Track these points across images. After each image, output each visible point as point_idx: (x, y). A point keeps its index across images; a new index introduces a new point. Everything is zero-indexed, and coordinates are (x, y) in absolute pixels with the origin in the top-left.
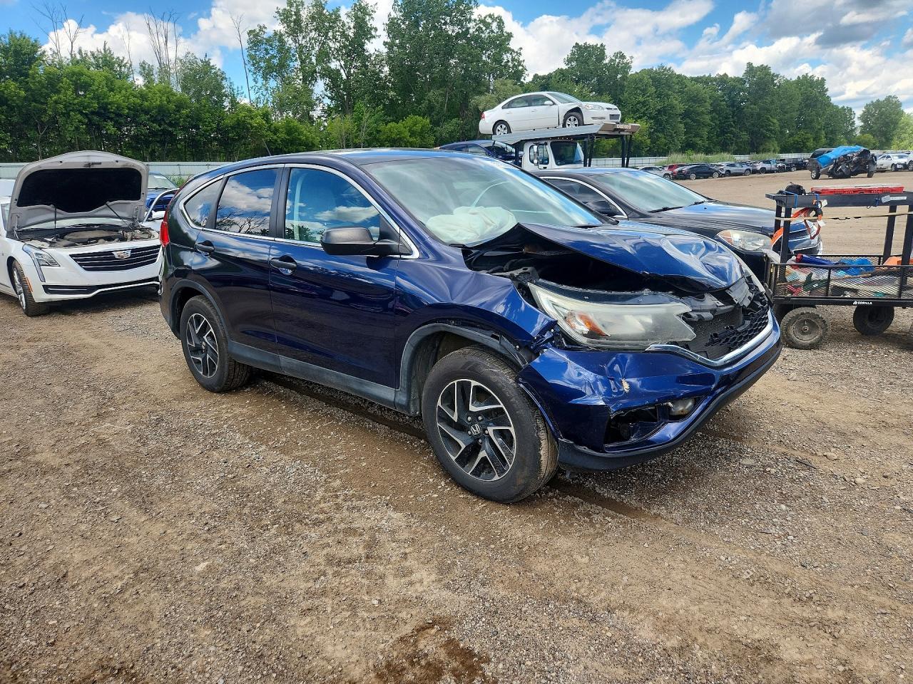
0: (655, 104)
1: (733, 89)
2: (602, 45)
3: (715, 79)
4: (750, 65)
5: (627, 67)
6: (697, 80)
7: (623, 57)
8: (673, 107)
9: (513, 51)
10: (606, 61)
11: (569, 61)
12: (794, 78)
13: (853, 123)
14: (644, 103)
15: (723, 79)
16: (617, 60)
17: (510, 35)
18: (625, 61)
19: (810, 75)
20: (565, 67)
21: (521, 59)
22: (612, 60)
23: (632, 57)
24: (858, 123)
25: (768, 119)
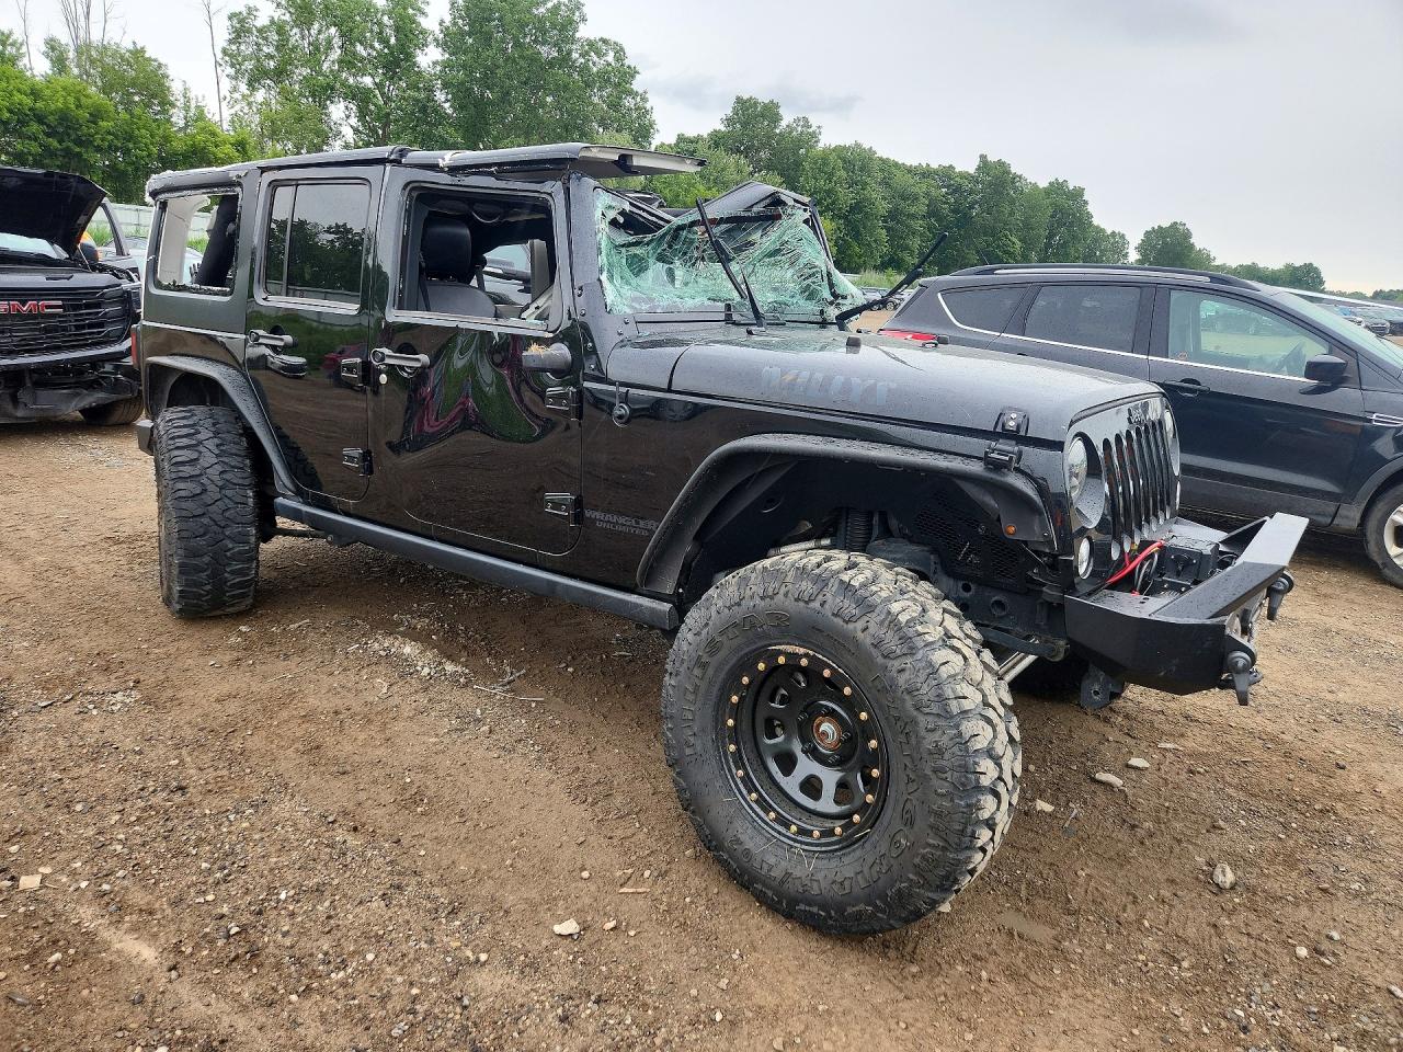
0: (846, 197)
1: (957, 190)
2: (776, 104)
3: (936, 172)
4: (983, 158)
5: (814, 139)
6: (910, 170)
7: (807, 124)
8: (871, 204)
9: (637, 94)
10: (783, 127)
11: (729, 121)
12: (1043, 184)
13: (1126, 255)
14: (829, 192)
15: (946, 174)
16: (799, 129)
17: (633, 73)
18: (810, 130)
19: (1061, 181)
20: (723, 129)
21: (648, 106)
22: (790, 127)
23: (820, 127)
24: (1135, 256)
25: (1006, 236)
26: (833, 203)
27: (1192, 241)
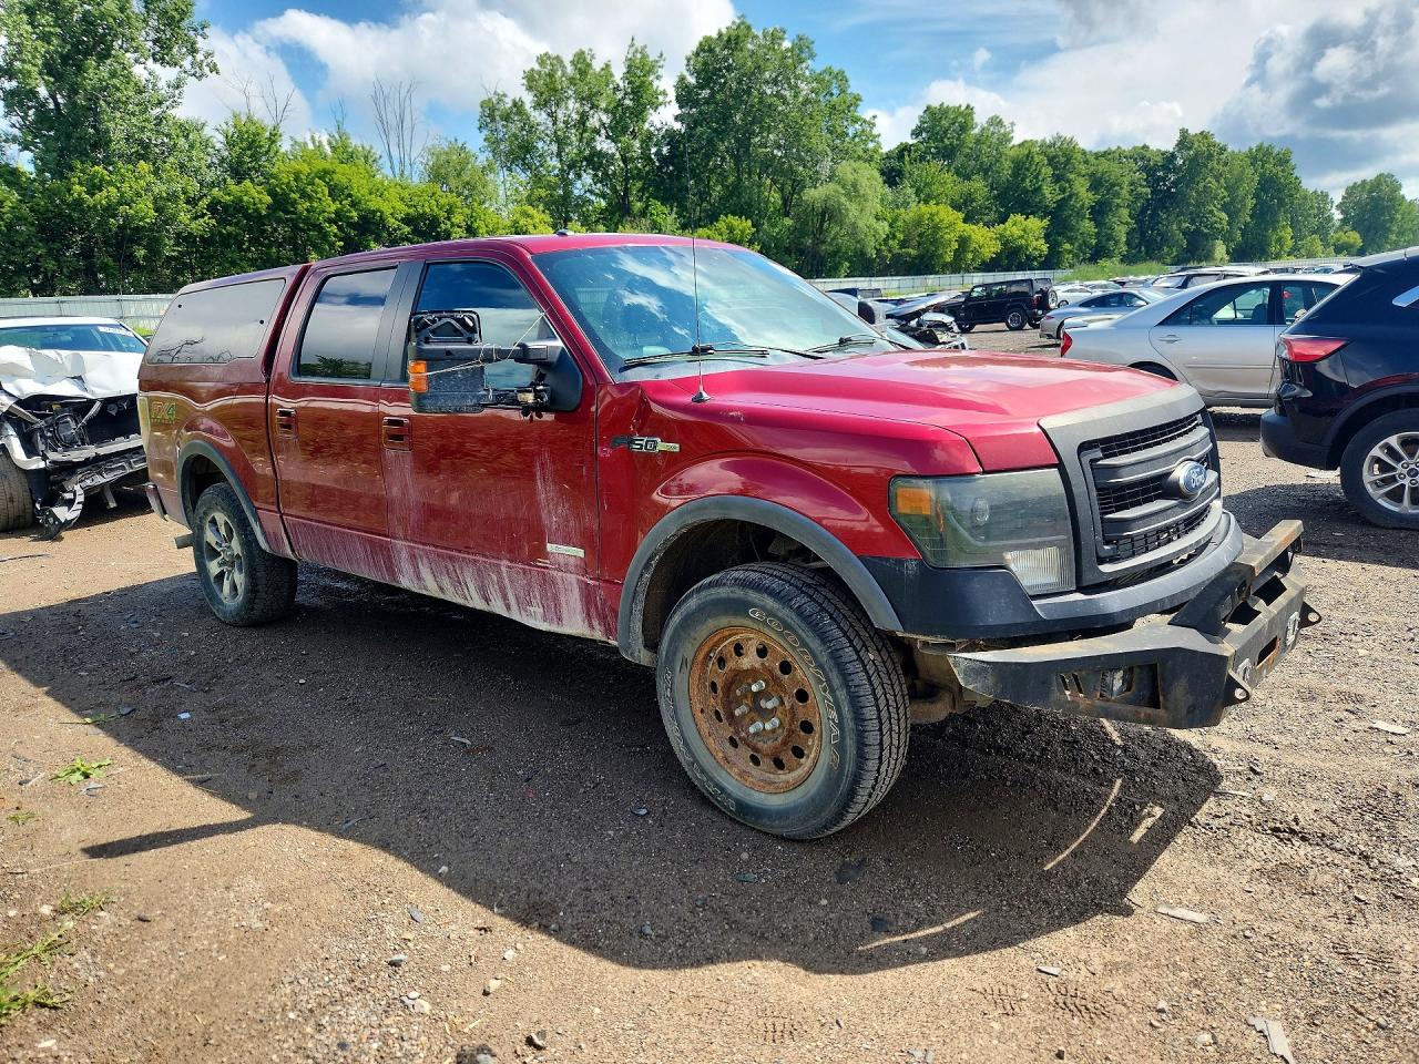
0: (1053, 193)
1: (1159, 169)
2: (968, 107)
3: (1130, 154)
4: (1184, 132)
5: (1006, 138)
6: (1106, 156)
7: (1000, 123)
8: (1078, 197)
9: (865, 121)
10: (976, 130)
11: (916, 132)
12: (1244, 151)
13: (1331, 215)
15: (1140, 155)
16: (992, 129)
17: (857, 99)
18: (1003, 129)
20: (912, 141)
21: (875, 131)
22: (984, 130)
23: (1012, 124)
25: (1211, 212)
27: (1402, 192)
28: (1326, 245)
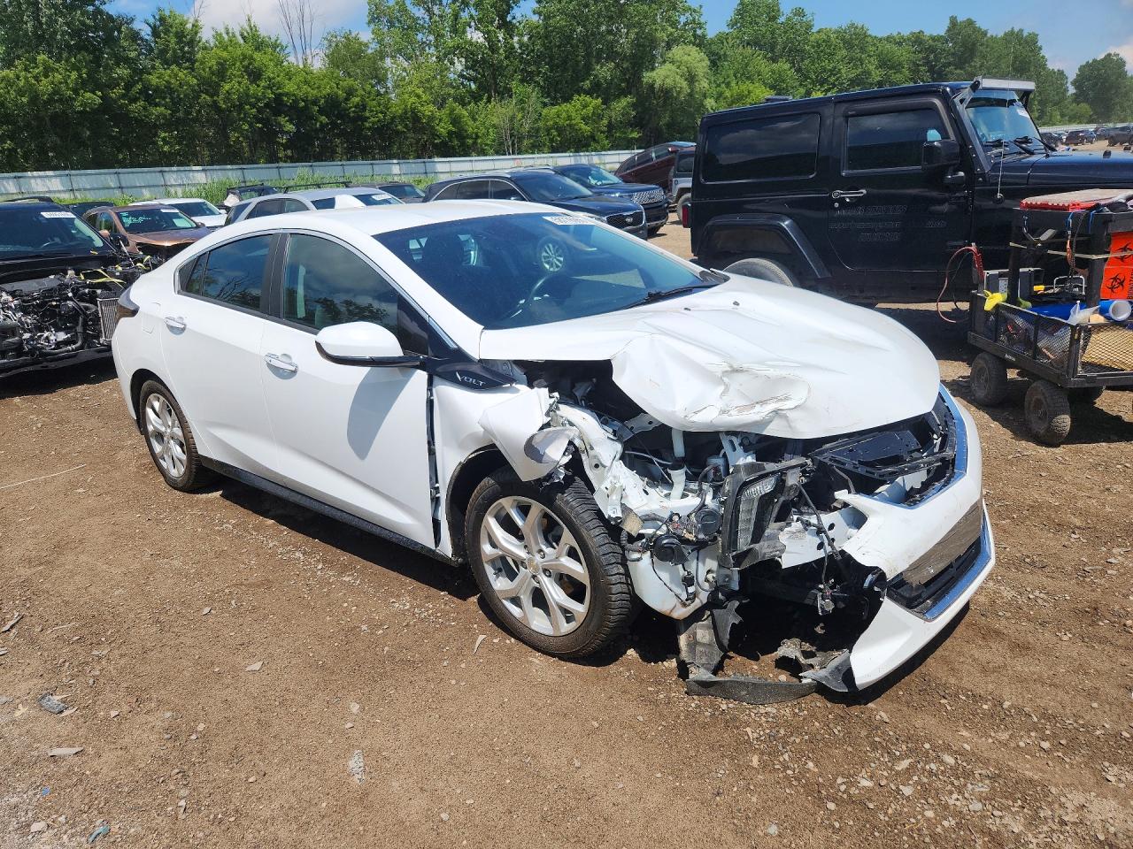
1: (932, 50)
3: (909, 39)
4: (953, 19)
5: (809, 27)
6: (889, 39)
7: (802, 13)
8: (868, 73)
9: (692, 9)
10: (782, 19)
11: (732, 24)
12: (1001, 34)
13: (1066, 90)
14: (833, 72)
15: (917, 39)
16: (796, 18)
18: (805, 19)
19: (1016, 30)
20: (730, 30)
22: (789, 19)
24: (1072, 90)
26: (837, 79)
27: (1125, 68)
28: (1063, 115)
